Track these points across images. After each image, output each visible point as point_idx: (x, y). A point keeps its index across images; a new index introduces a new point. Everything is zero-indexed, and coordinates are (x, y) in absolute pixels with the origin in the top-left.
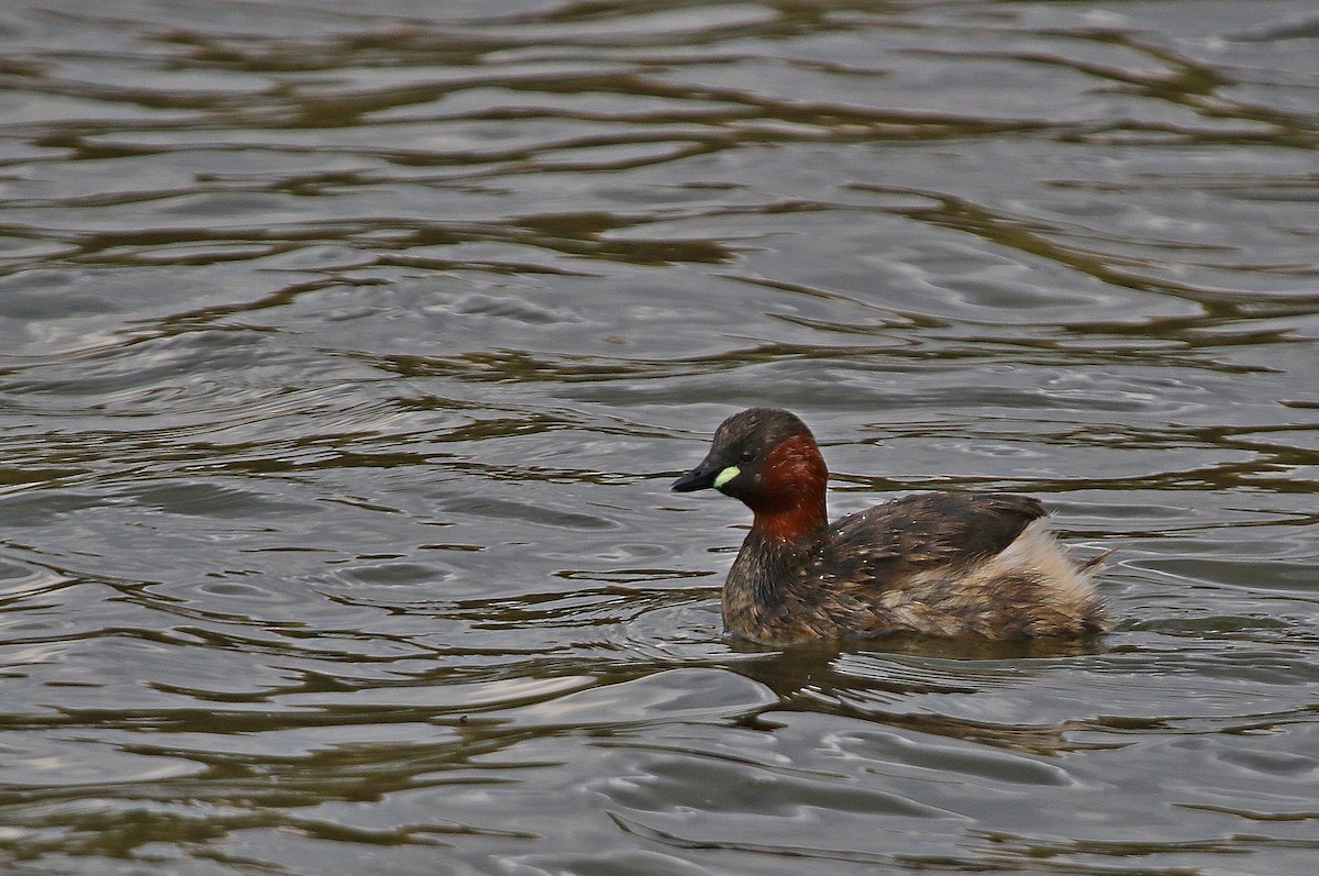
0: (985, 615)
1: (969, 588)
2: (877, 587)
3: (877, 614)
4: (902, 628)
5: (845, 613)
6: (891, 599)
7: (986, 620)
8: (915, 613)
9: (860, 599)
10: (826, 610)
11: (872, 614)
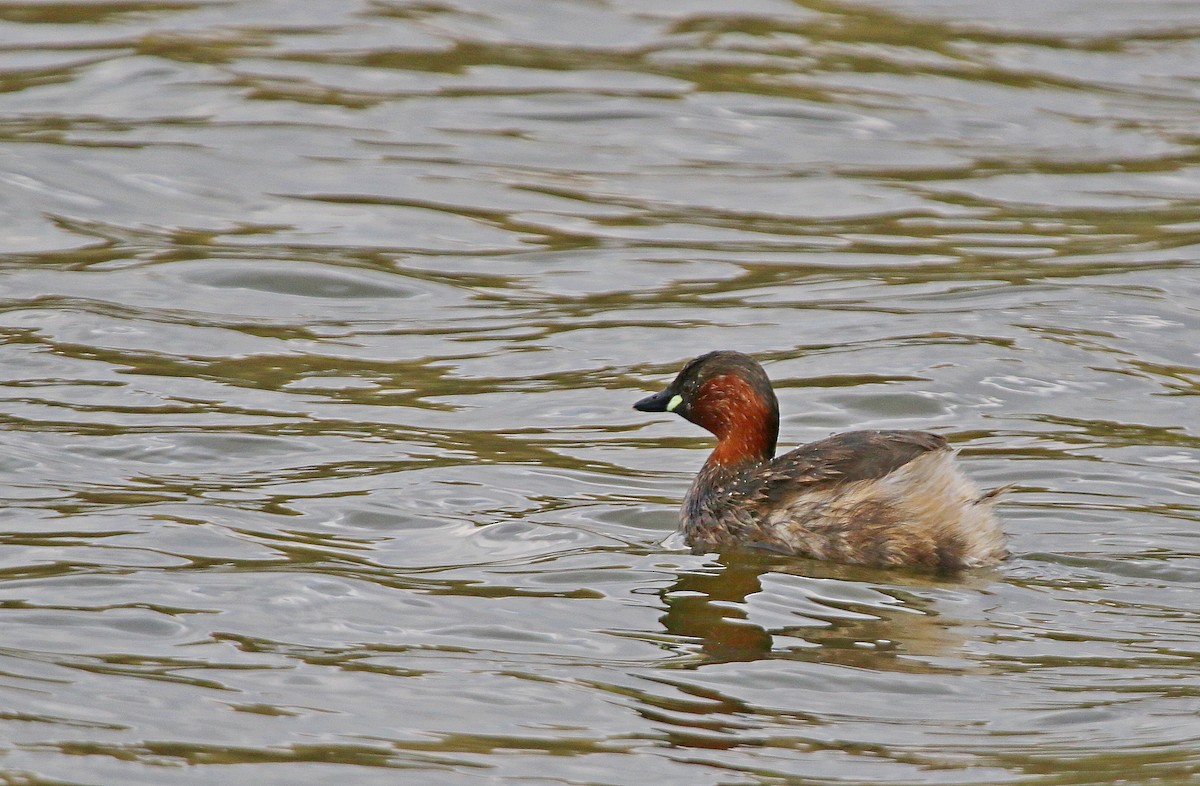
0: (844, 534)
1: (837, 510)
2: (770, 504)
3: (762, 528)
4: (779, 542)
5: (740, 526)
6: (777, 516)
7: (845, 538)
8: (790, 530)
9: (754, 515)
10: (726, 522)
11: (758, 528)
